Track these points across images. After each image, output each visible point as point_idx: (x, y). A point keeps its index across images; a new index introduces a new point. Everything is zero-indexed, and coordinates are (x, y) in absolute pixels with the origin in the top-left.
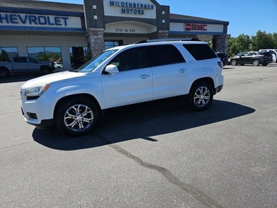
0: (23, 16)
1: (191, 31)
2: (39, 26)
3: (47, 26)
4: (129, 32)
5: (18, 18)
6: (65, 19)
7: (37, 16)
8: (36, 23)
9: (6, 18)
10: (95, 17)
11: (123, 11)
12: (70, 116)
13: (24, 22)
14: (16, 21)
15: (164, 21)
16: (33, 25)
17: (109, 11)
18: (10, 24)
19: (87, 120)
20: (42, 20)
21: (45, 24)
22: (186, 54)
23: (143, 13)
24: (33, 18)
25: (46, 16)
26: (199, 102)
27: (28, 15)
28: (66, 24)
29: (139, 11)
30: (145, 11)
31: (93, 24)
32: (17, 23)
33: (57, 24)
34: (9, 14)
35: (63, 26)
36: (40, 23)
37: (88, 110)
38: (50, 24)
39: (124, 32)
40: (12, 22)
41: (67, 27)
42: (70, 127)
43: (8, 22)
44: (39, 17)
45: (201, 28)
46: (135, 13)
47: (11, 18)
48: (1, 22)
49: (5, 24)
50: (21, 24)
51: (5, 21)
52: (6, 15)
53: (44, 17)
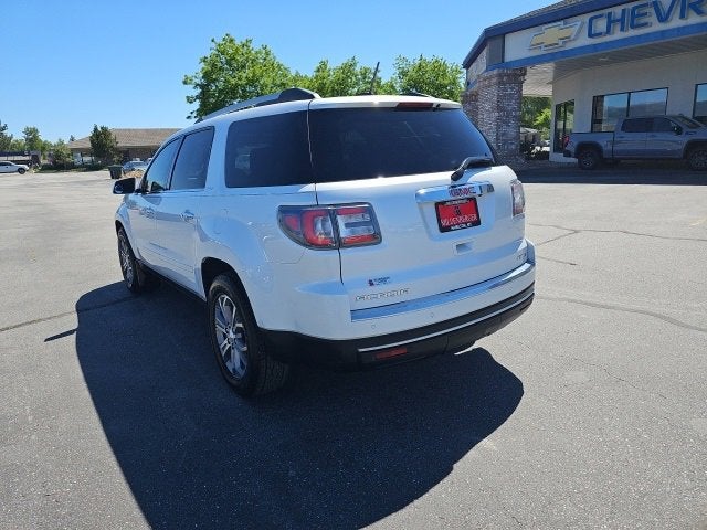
5: (652, 10)
8: (702, 13)
16: (692, 19)
18: (632, 33)
47: (633, 16)
48: (608, 32)
49: (618, 35)
50: (657, 27)
51: (618, 26)
52: (624, 11)
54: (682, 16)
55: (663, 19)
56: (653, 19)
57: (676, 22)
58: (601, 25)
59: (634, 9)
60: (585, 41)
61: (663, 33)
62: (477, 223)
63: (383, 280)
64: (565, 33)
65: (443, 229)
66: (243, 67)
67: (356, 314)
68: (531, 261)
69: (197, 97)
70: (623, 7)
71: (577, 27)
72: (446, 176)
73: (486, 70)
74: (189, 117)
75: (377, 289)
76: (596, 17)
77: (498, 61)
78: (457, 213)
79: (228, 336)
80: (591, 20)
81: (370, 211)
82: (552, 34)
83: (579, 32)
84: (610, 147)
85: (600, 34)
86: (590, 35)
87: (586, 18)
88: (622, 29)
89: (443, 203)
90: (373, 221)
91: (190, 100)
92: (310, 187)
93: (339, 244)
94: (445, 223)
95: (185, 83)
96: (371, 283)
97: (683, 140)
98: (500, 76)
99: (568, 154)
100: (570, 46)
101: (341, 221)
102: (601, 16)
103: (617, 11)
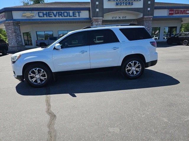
0: (55, 12)
1: (174, 15)
2: (64, 18)
3: (68, 17)
4: (121, 19)
5: (52, 14)
6: (79, 13)
7: (63, 12)
8: (62, 16)
9: (46, 14)
10: (97, 10)
11: (117, 4)
12: (32, 75)
13: (55, 16)
14: (51, 16)
15: (149, 9)
16: (61, 17)
17: (107, 5)
18: (48, 18)
19: (43, 78)
20: (66, 14)
21: (67, 16)
22: (120, 36)
23: (132, 4)
24: (60, 13)
25: (68, 11)
26: (130, 72)
27: (58, 11)
28: (79, 16)
29: (129, 3)
30: (134, 3)
31: (96, 14)
32: (52, 17)
33: (74, 16)
34: (47, 12)
35: (78, 17)
36: (64, 16)
37: (43, 72)
38: (70, 16)
39: (118, 19)
40: (49, 16)
41: (80, 17)
42: (32, 81)
43: (47, 17)
44: (64, 12)
45: (182, 12)
46: (126, 5)
47: (49, 14)
48: (44, 17)
52: (46, 12)
53: (67, 12)
54: (59, 16)
57: (57, 17)
59: (48, 12)
61: (56, 19)
73: (6, 20)
76: (40, 12)
79: (132, 69)
80: (38, 13)
82: (28, 14)
83: (36, 15)
85: (41, 17)
86: (39, 16)
98: (13, 23)
102: (41, 12)
103: (45, 12)
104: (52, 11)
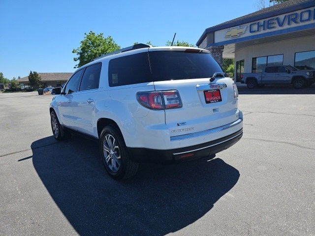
0: (282, 17)
3: (312, 21)
5: (276, 21)
7: (299, 12)
8: (296, 22)
14: (273, 26)
16: (293, 25)
18: (268, 31)
20: (306, 16)
21: (309, 20)
24: (294, 17)
25: (312, 9)
27: (288, 14)
34: (267, 19)
36: (302, 21)
40: (269, 28)
44: (302, 13)
47: (268, 24)
48: (258, 30)
49: (262, 32)
50: (278, 28)
51: (262, 28)
52: (264, 21)
53: (310, 11)
54: (289, 24)
55: (281, 25)
56: (277, 25)
57: (286, 26)
58: (255, 27)
60: (248, 34)
61: (281, 31)
62: (220, 100)
63: (183, 124)
64: (240, 31)
65: (207, 102)
66: (99, 45)
67: (173, 138)
68: (241, 118)
69: (79, 59)
70: (264, 20)
71: (245, 28)
72: (208, 80)
73: (207, 47)
74: (75, 68)
75: (181, 127)
76: (253, 24)
77: (211, 43)
78: (212, 95)
79: (110, 153)
80: (251, 25)
81: (177, 93)
82: (234, 31)
83: (246, 31)
84: (260, 79)
85: (255, 31)
86: (251, 32)
87: (249, 24)
88: (264, 29)
89: (207, 91)
90: (179, 98)
91: (75, 60)
92: (151, 83)
93: (164, 108)
94: (208, 100)
95: (73, 52)
96: (178, 125)
97: (291, 76)
98: (212, 49)
99: (243, 82)
100: (242, 37)
101: (165, 97)
102: (255, 24)
103: (262, 22)
104: (275, 17)
